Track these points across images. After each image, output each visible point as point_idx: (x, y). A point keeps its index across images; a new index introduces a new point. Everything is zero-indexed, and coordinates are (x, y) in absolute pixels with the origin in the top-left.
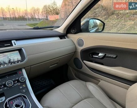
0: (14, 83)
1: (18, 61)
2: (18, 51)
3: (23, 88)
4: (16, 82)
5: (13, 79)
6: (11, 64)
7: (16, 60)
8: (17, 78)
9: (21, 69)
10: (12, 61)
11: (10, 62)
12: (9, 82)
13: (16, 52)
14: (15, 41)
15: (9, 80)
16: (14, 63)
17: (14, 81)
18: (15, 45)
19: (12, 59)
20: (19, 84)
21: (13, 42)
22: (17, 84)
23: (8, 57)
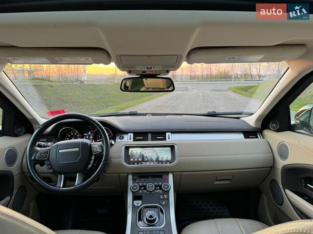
0: (155, 189)
1: (167, 162)
2: (170, 148)
3: (163, 199)
4: (158, 188)
5: (156, 182)
6: (158, 163)
7: (165, 159)
8: (160, 184)
9: (167, 173)
10: (160, 159)
11: (157, 160)
12: (150, 186)
13: (168, 148)
14: (170, 133)
15: (151, 182)
16: (162, 162)
17: (156, 186)
18: (169, 139)
19: (160, 156)
20: (161, 192)
21: (167, 134)
22: (158, 191)
23: (157, 154)
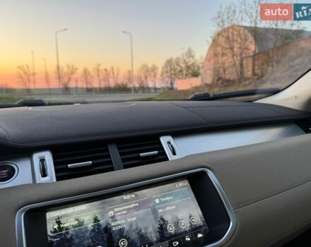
1: (194, 231)
6: (171, 246)
16: (180, 238)
23: (155, 211)
